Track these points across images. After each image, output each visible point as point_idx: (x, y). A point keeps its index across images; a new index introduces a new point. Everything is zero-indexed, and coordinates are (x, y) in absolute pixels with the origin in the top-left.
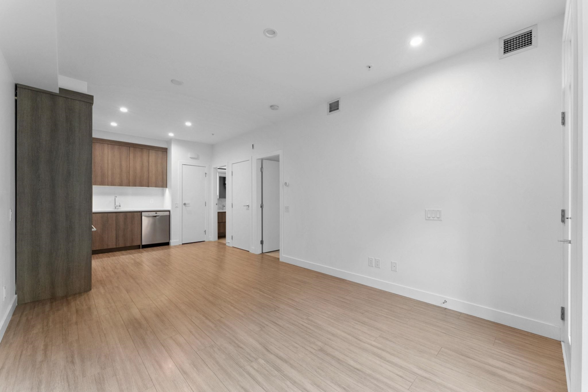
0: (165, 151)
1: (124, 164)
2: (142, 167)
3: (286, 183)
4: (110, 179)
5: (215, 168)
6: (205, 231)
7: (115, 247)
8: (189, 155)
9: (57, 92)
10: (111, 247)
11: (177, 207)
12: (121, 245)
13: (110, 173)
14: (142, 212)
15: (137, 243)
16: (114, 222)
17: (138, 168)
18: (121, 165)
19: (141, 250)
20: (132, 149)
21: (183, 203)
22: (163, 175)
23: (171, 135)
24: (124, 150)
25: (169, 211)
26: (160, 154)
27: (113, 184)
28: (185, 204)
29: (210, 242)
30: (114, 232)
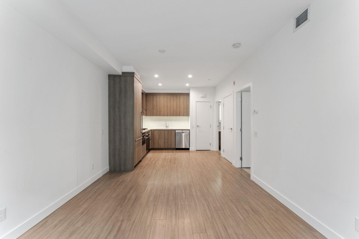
0: (188, 95)
1: (169, 104)
2: (177, 105)
3: (255, 111)
4: (163, 113)
5: (217, 102)
6: (210, 144)
7: (163, 148)
8: (200, 95)
9: (121, 74)
10: (162, 147)
11: (193, 128)
12: (166, 147)
13: (163, 109)
14: (176, 130)
15: (173, 147)
16: (163, 135)
17: (175, 105)
18: (167, 105)
19: (175, 151)
20: (172, 96)
21: (197, 125)
22: (187, 109)
23: (187, 85)
24: (169, 97)
25: (189, 130)
26: (185, 97)
27: (164, 115)
28: (198, 126)
29: (213, 151)
30: (163, 140)
